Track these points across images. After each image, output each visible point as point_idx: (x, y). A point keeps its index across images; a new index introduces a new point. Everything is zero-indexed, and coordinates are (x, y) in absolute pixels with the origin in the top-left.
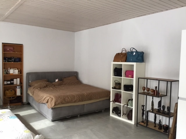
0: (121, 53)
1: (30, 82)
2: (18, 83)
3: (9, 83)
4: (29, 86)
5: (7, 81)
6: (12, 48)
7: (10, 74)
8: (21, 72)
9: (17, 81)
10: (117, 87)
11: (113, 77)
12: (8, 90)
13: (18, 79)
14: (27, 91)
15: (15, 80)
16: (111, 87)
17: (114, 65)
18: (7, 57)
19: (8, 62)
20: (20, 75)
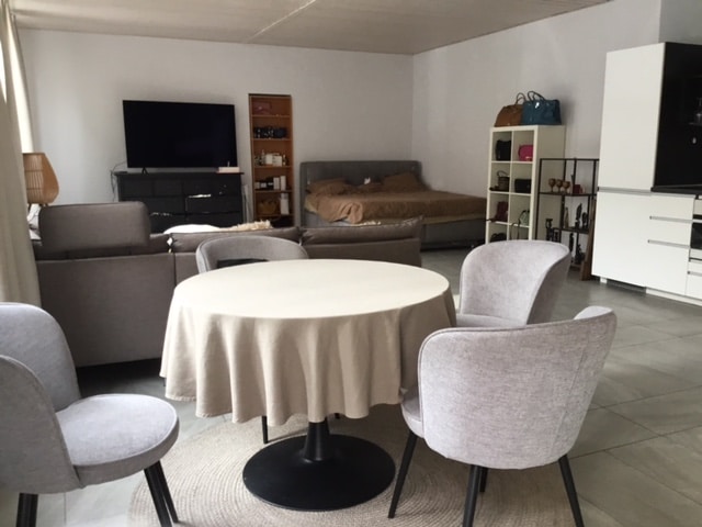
0: (515, 106)
1: (309, 183)
2: (283, 187)
3: (264, 185)
4: (307, 191)
5: (261, 182)
6: (267, 106)
7: (265, 165)
8: (288, 160)
9: (280, 183)
10: (502, 187)
11: (493, 164)
12: (262, 202)
13: (283, 179)
14: (302, 203)
15: (276, 180)
16: (489, 186)
17: (495, 133)
18: (260, 126)
19: (262, 137)
20: (287, 169)
